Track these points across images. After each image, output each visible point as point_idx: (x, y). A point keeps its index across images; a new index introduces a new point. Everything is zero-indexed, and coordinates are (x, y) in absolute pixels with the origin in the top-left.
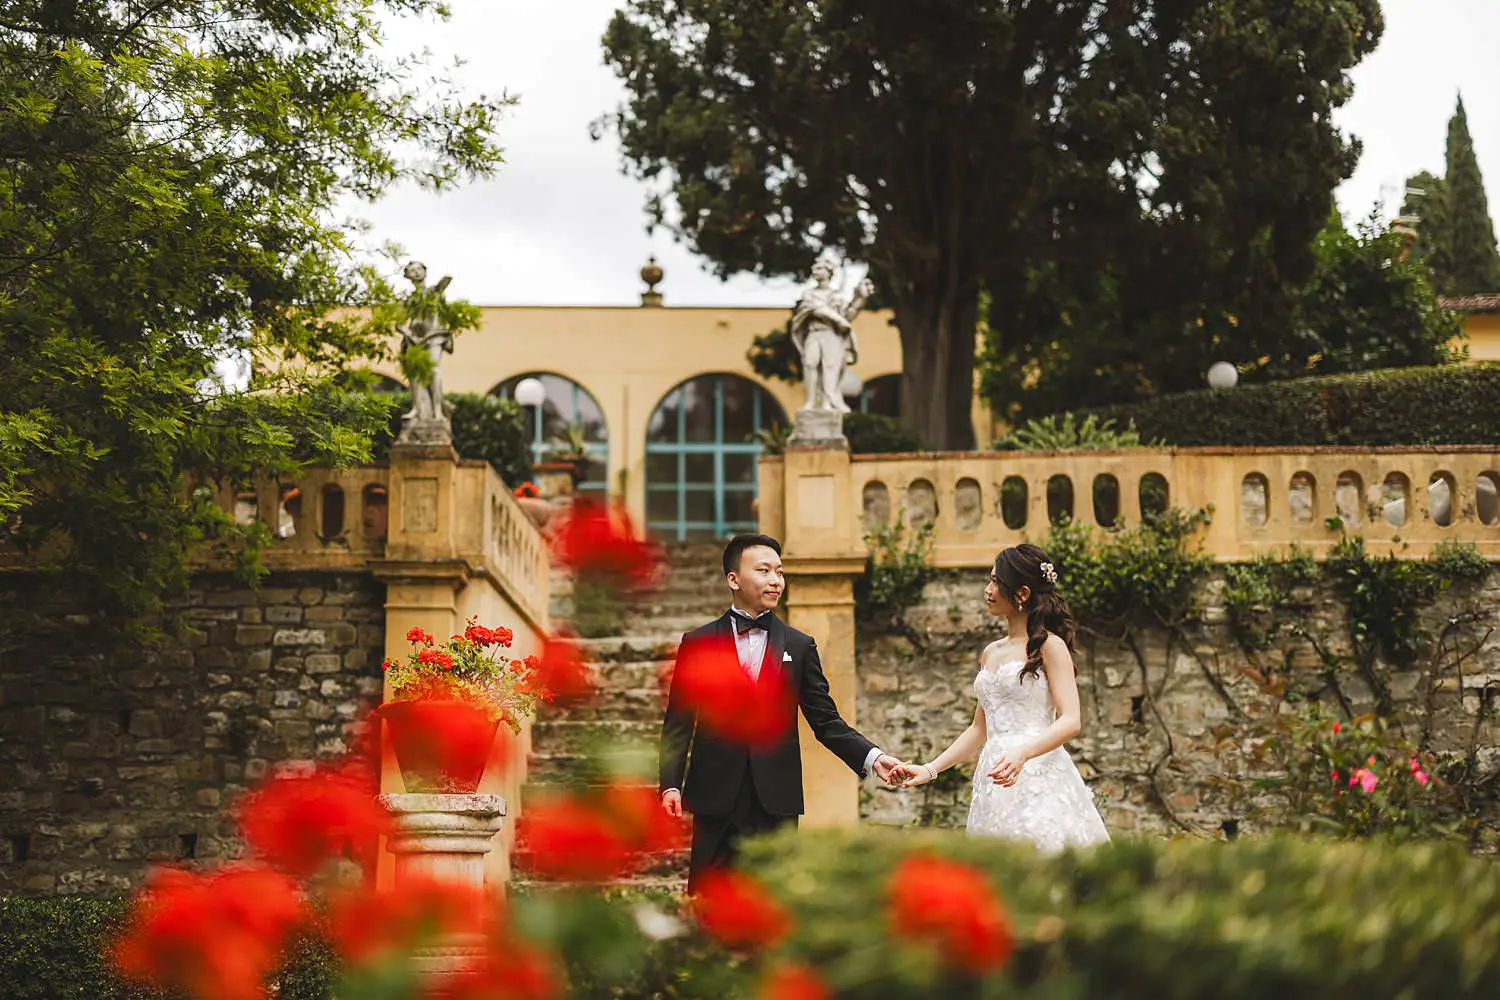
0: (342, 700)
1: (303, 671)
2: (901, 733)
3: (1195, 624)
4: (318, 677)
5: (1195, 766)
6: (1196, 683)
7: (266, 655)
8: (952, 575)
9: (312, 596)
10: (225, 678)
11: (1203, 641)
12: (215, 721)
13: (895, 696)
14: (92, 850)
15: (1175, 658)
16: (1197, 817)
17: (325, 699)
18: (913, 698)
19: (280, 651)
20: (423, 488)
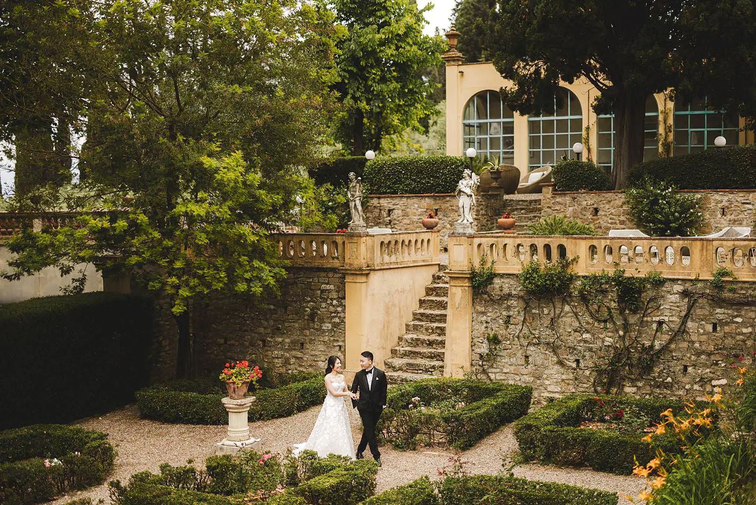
0: (338, 306)
1: (328, 297)
2: (485, 325)
3: (570, 295)
4: (332, 299)
5: (568, 341)
6: (570, 314)
7: (319, 292)
8: (502, 276)
9: (331, 275)
10: (309, 299)
11: (573, 301)
12: (307, 311)
13: (483, 313)
14: (280, 345)
15: (564, 306)
16: (567, 357)
17: (334, 306)
18: (489, 314)
19: (323, 291)
20: (354, 246)
